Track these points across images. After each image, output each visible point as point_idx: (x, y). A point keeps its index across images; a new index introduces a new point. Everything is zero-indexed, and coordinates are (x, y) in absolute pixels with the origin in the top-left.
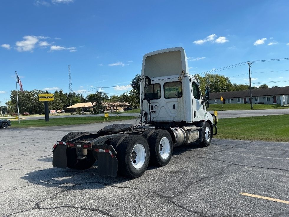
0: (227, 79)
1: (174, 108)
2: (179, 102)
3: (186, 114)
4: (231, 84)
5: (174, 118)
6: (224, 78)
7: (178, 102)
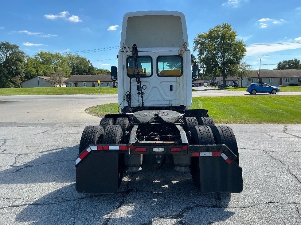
0: (89, 62)
1: (171, 89)
2: (179, 82)
3: (187, 97)
4: (92, 67)
5: (171, 101)
6: (86, 60)
7: (176, 82)
